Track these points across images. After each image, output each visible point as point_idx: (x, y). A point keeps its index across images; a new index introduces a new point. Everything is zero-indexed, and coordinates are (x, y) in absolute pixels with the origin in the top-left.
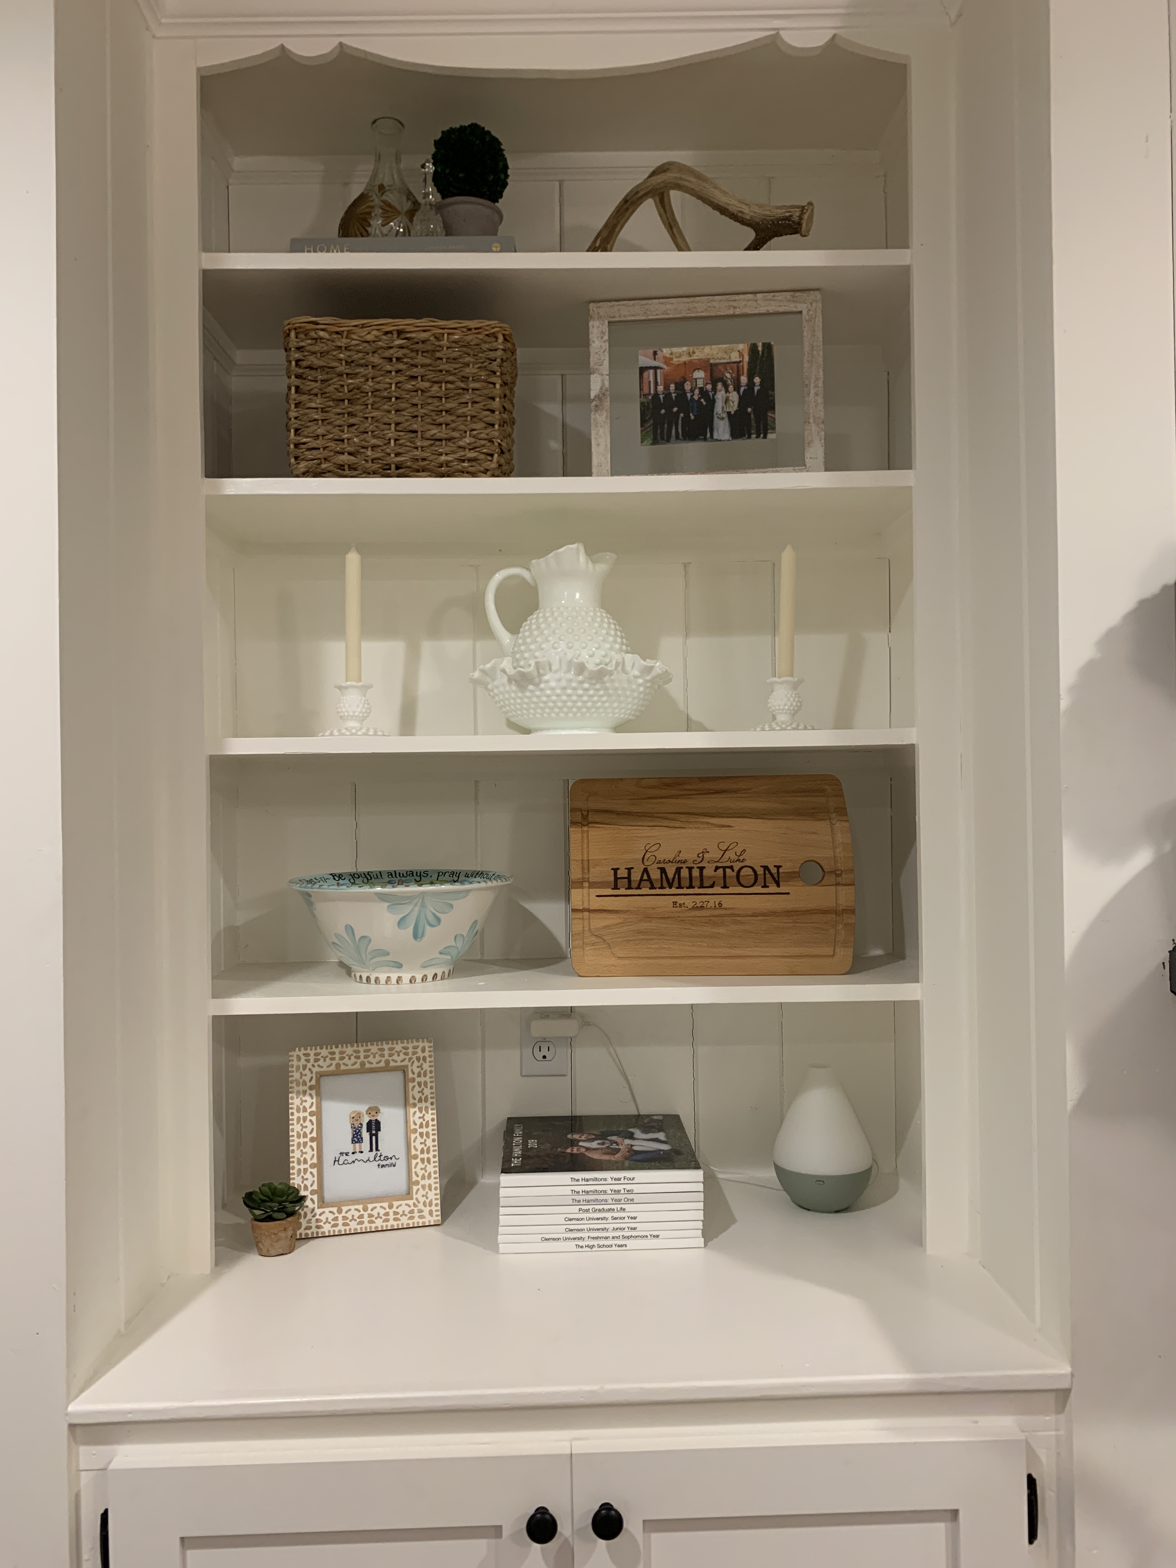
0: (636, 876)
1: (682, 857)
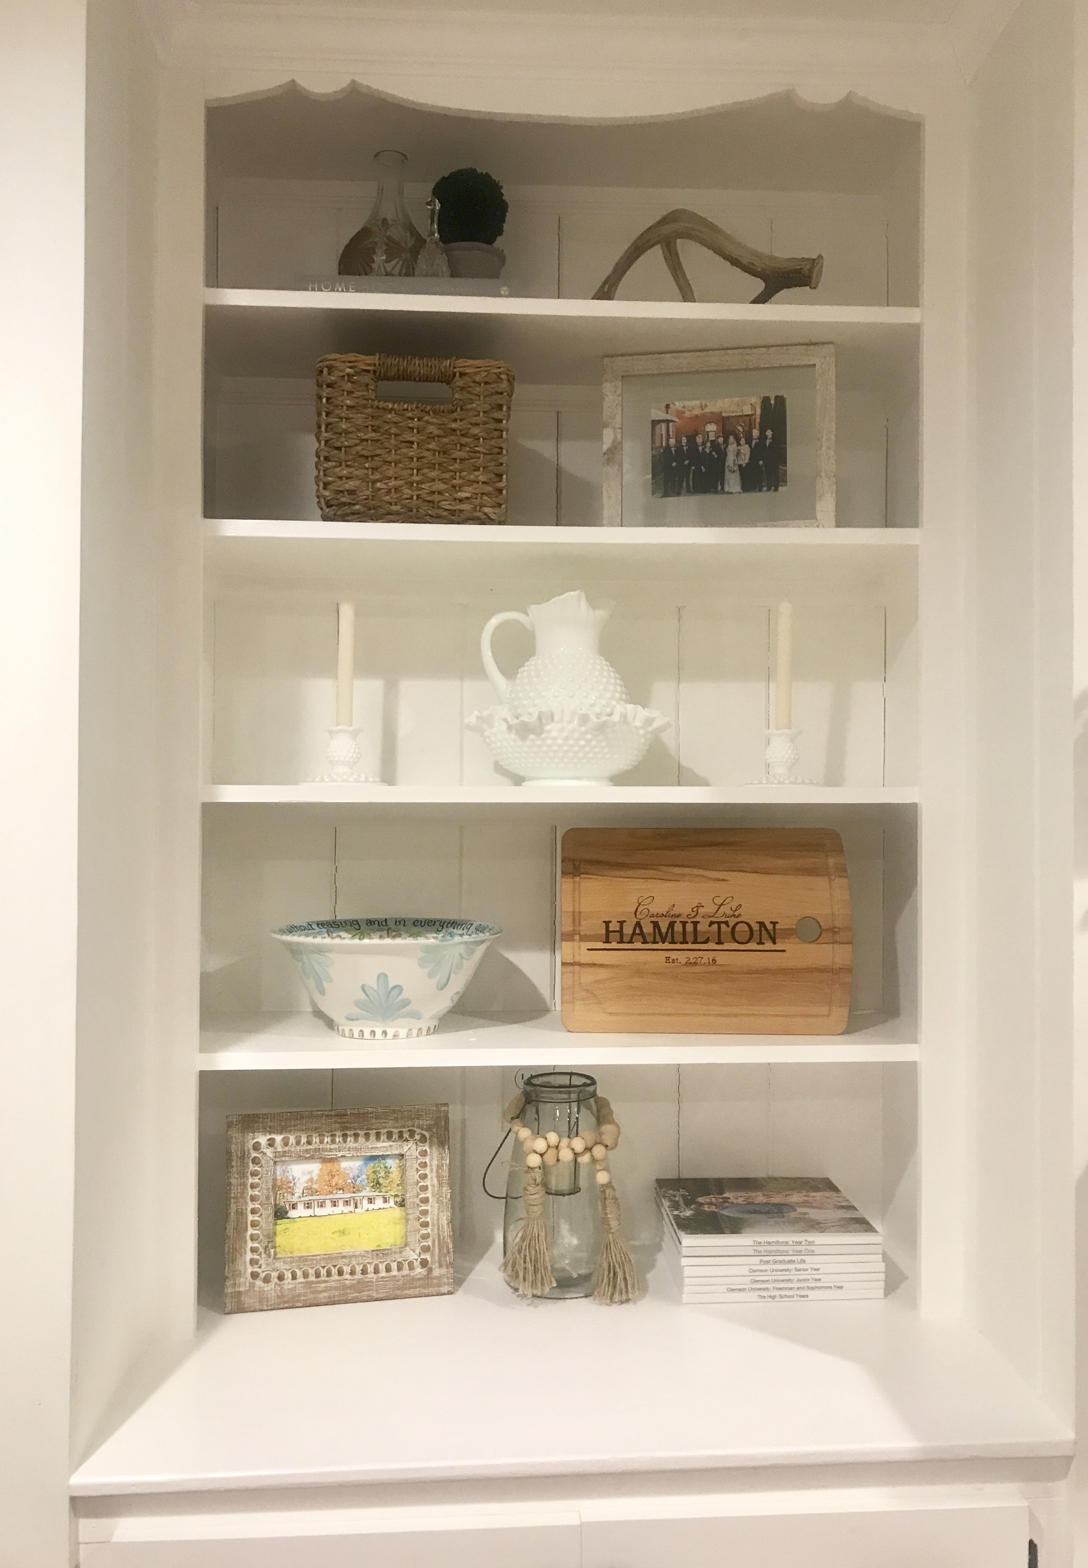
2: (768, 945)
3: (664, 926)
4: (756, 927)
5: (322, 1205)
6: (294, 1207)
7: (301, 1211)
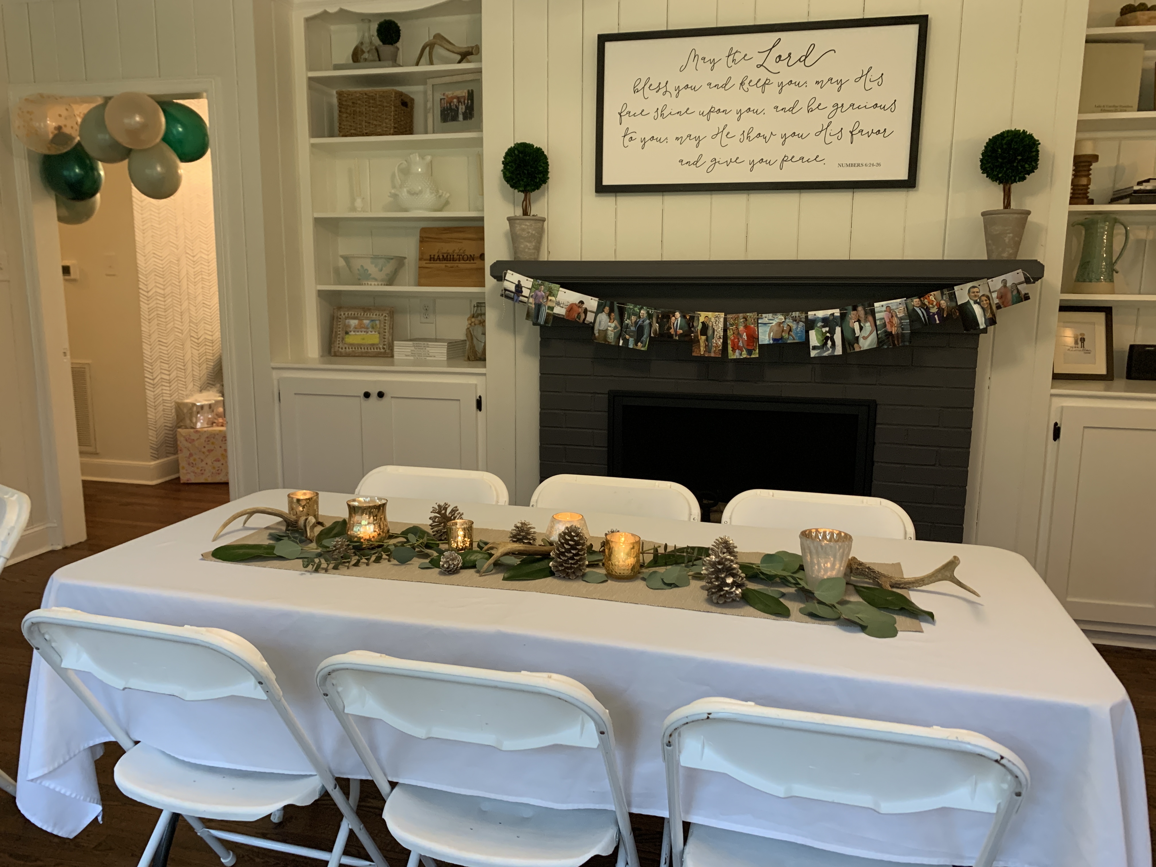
0: (436, 257)
1: (448, 252)
2: (472, 262)
3: (445, 257)
4: (469, 256)
5: (358, 332)
6: (351, 332)
7: (352, 333)
